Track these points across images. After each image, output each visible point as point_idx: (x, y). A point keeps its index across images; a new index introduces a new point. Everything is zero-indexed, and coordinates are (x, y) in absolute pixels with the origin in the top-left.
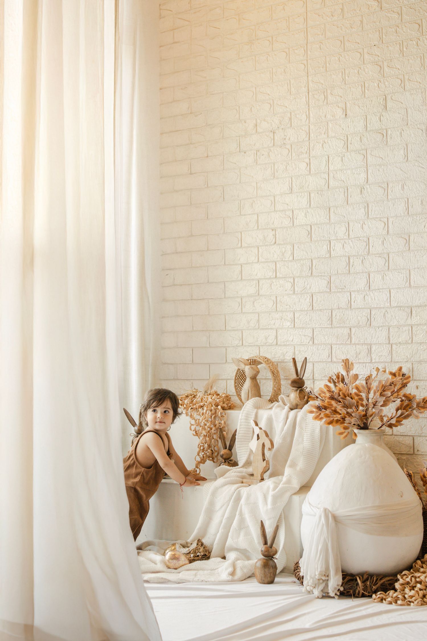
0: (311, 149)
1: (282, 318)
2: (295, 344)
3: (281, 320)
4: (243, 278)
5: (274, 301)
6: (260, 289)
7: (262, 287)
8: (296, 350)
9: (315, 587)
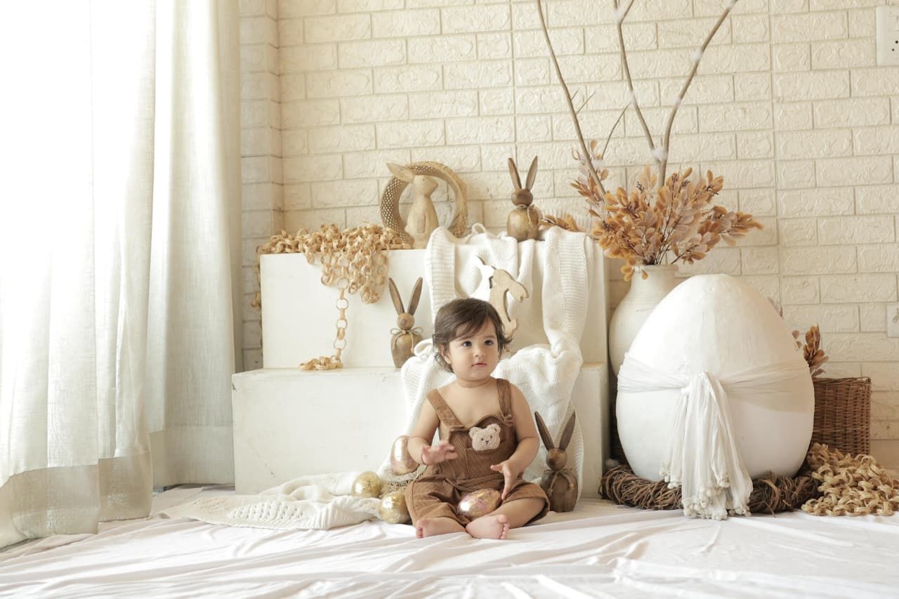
1: (455, 101)
3: (453, 103)
4: (376, 36)
5: (437, 73)
6: (409, 53)
7: (413, 50)
8: (483, 152)
9: (711, 502)
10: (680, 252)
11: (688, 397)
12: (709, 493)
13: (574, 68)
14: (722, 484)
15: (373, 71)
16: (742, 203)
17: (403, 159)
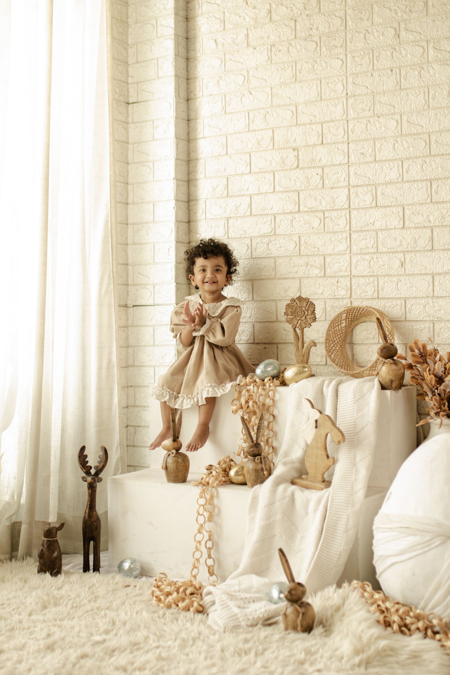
0: (348, 41)
1: (308, 264)
2: (326, 297)
3: (307, 266)
4: (254, 213)
5: (296, 242)
6: (276, 226)
7: (279, 224)
8: (327, 305)
13: (395, 240)
15: (251, 240)
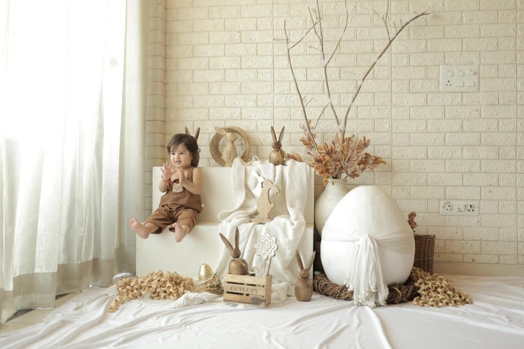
1: (246, 99)
2: (257, 119)
4: (211, 68)
5: (239, 86)
6: (226, 76)
8: (258, 123)
9: (367, 299)
10: (349, 173)
11: (359, 246)
12: (367, 295)
13: (302, 87)
14: (374, 291)
15: (209, 84)
16: (376, 152)
17: (221, 125)
